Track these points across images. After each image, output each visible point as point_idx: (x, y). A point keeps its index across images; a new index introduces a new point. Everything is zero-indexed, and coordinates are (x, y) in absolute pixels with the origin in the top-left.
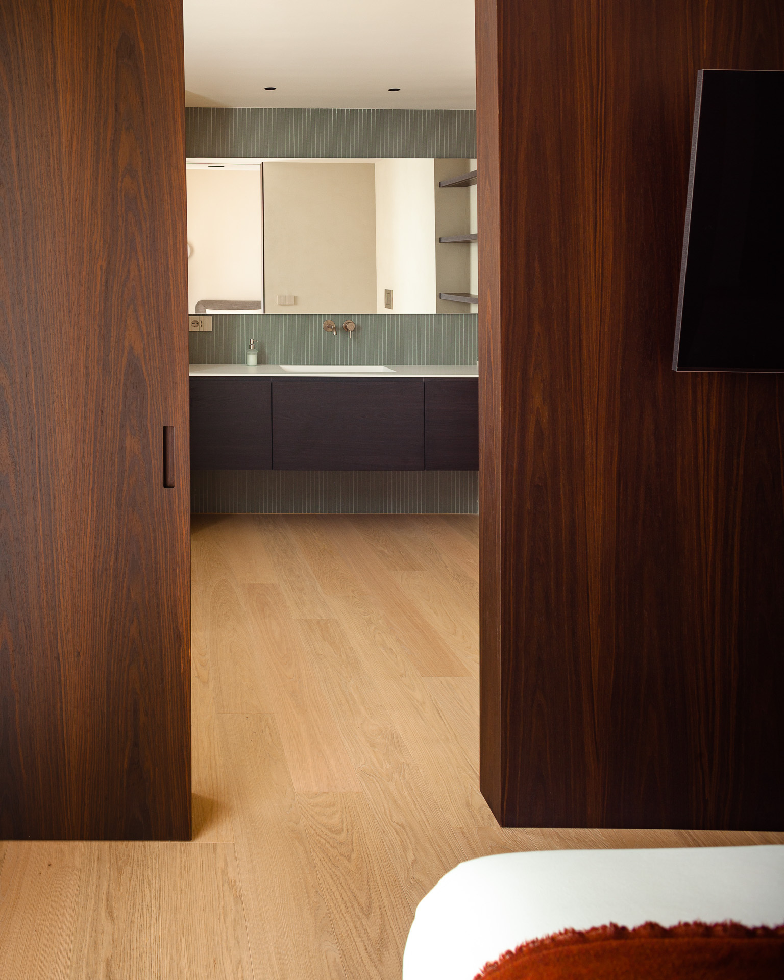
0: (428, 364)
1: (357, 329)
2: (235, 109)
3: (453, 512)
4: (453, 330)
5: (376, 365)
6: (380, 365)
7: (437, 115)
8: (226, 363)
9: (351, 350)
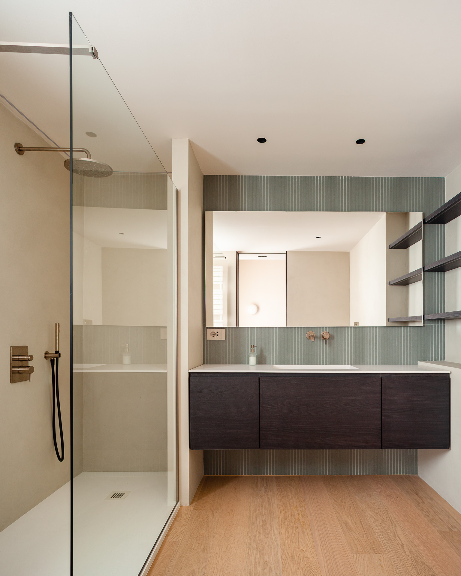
0: (382, 364)
1: (331, 338)
2: (245, 176)
3: (400, 473)
4: (401, 338)
5: (345, 364)
6: (348, 364)
7: (391, 181)
8: (235, 364)
9: (326, 353)
